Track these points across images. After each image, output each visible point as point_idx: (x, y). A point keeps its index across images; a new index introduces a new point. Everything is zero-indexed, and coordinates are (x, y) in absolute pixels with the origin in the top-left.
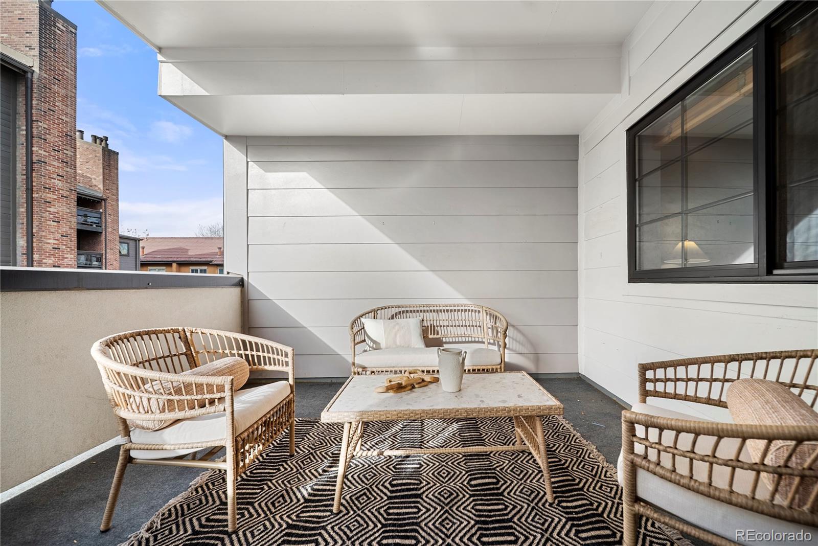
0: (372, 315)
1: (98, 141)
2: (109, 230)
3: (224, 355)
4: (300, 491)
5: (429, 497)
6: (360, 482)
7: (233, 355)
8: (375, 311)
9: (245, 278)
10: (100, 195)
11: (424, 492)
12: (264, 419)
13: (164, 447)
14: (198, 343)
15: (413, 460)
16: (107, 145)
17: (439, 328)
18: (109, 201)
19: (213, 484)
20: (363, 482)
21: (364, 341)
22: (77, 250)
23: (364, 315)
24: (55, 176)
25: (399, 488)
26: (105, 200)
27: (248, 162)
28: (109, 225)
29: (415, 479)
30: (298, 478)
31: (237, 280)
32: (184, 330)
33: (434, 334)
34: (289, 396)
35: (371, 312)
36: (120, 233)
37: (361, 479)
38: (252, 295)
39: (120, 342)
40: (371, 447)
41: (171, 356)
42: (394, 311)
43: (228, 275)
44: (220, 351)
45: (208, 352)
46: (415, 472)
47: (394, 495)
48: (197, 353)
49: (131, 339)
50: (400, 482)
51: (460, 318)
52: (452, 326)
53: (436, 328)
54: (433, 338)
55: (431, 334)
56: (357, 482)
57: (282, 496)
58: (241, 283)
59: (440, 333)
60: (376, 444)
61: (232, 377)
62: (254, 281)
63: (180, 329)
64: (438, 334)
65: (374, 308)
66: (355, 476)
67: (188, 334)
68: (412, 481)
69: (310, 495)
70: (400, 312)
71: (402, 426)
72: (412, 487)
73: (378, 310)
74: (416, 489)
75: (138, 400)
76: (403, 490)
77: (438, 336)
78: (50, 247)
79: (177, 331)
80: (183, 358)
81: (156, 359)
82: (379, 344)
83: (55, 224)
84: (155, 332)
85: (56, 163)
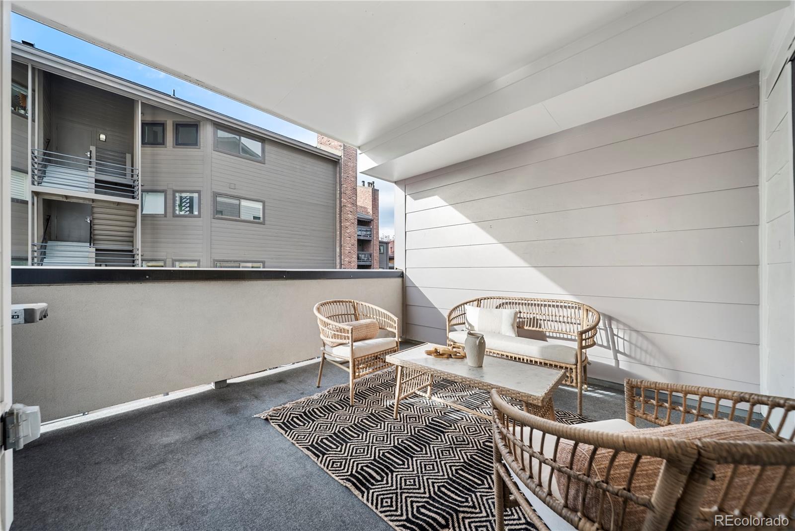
0: (475, 303)
1: (370, 185)
2: (375, 238)
3: (370, 318)
4: (386, 402)
5: (449, 435)
6: (419, 411)
7: (374, 319)
8: (479, 301)
9: (404, 272)
10: (371, 218)
11: (448, 432)
12: (376, 354)
13: (332, 355)
14: (360, 309)
15: (460, 414)
16: (374, 186)
17: (542, 321)
18: (375, 221)
19: (358, 385)
20: (420, 412)
21: (464, 323)
22: (358, 251)
23: (468, 303)
24: (349, 212)
25: (435, 423)
26: (373, 220)
27: (406, 196)
28: (375, 235)
29: (448, 423)
30: (392, 397)
31: (400, 274)
32: (354, 302)
33: (537, 327)
34: (394, 348)
35: (475, 301)
36: (380, 239)
37: (420, 410)
38: (408, 284)
39: (327, 305)
40: (441, 397)
41: (348, 314)
42: (501, 301)
43: (396, 270)
44: (369, 315)
45: (363, 315)
46: (454, 420)
47: (430, 425)
48: (359, 314)
49: (332, 304)
50: (438, 420)
51: (550, 314)
52: (552, 321)
53: (539, 321)
54: (528, 330)
55: (527, 326)
56: (417, 411)
57: (378, 401)
58: (402, 275)
59: (543, 326)
60: (446, 397)
61: (351, 327)
62: (409, 274)
63: (352, 301)
64: (540, 327)
65: (479, 298)
66: (418, 408)
67: (356, 304)
68: (445, 423)
69: (390, 406)
70: (503, 304)
71: (474, 393)
72: (442, 426)
73: (481, 300)
74: (444, 428)
75: (327, 332)
76: (436, 425)
77: (541, 330)
78: (347, 251)
79: (350, 302)
80: (353, 316)
81: (341, 315)
82: (473, 327)
83: (349, 239)
84: (342, 302)
85: (349, 205)
